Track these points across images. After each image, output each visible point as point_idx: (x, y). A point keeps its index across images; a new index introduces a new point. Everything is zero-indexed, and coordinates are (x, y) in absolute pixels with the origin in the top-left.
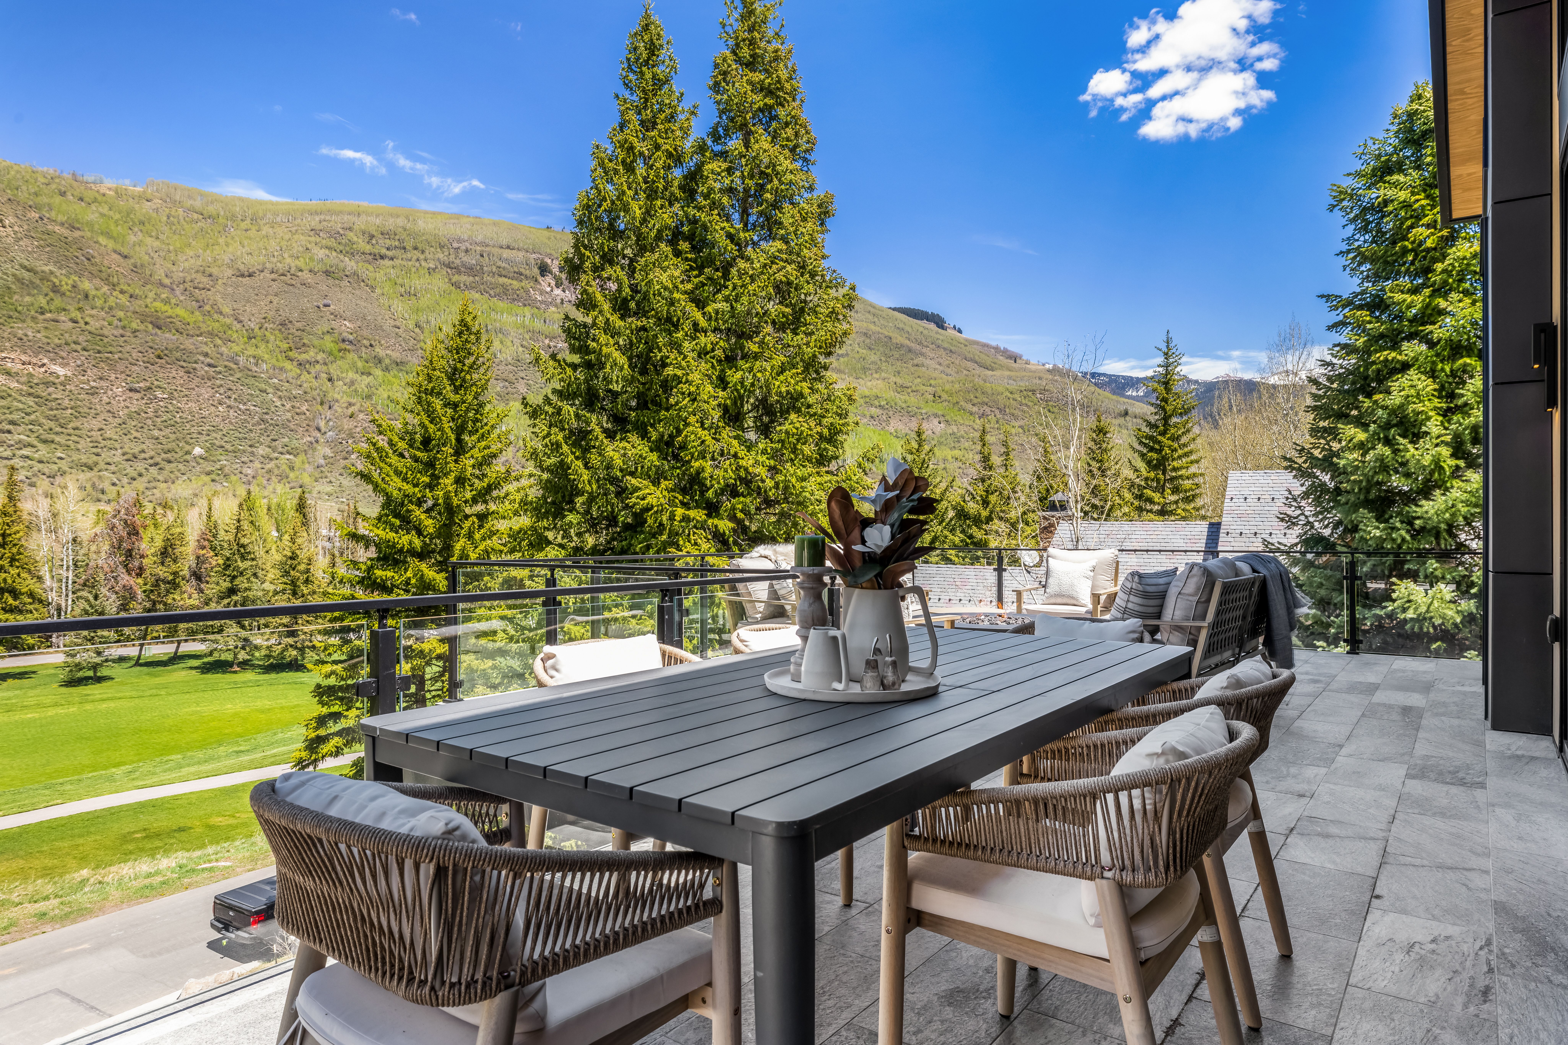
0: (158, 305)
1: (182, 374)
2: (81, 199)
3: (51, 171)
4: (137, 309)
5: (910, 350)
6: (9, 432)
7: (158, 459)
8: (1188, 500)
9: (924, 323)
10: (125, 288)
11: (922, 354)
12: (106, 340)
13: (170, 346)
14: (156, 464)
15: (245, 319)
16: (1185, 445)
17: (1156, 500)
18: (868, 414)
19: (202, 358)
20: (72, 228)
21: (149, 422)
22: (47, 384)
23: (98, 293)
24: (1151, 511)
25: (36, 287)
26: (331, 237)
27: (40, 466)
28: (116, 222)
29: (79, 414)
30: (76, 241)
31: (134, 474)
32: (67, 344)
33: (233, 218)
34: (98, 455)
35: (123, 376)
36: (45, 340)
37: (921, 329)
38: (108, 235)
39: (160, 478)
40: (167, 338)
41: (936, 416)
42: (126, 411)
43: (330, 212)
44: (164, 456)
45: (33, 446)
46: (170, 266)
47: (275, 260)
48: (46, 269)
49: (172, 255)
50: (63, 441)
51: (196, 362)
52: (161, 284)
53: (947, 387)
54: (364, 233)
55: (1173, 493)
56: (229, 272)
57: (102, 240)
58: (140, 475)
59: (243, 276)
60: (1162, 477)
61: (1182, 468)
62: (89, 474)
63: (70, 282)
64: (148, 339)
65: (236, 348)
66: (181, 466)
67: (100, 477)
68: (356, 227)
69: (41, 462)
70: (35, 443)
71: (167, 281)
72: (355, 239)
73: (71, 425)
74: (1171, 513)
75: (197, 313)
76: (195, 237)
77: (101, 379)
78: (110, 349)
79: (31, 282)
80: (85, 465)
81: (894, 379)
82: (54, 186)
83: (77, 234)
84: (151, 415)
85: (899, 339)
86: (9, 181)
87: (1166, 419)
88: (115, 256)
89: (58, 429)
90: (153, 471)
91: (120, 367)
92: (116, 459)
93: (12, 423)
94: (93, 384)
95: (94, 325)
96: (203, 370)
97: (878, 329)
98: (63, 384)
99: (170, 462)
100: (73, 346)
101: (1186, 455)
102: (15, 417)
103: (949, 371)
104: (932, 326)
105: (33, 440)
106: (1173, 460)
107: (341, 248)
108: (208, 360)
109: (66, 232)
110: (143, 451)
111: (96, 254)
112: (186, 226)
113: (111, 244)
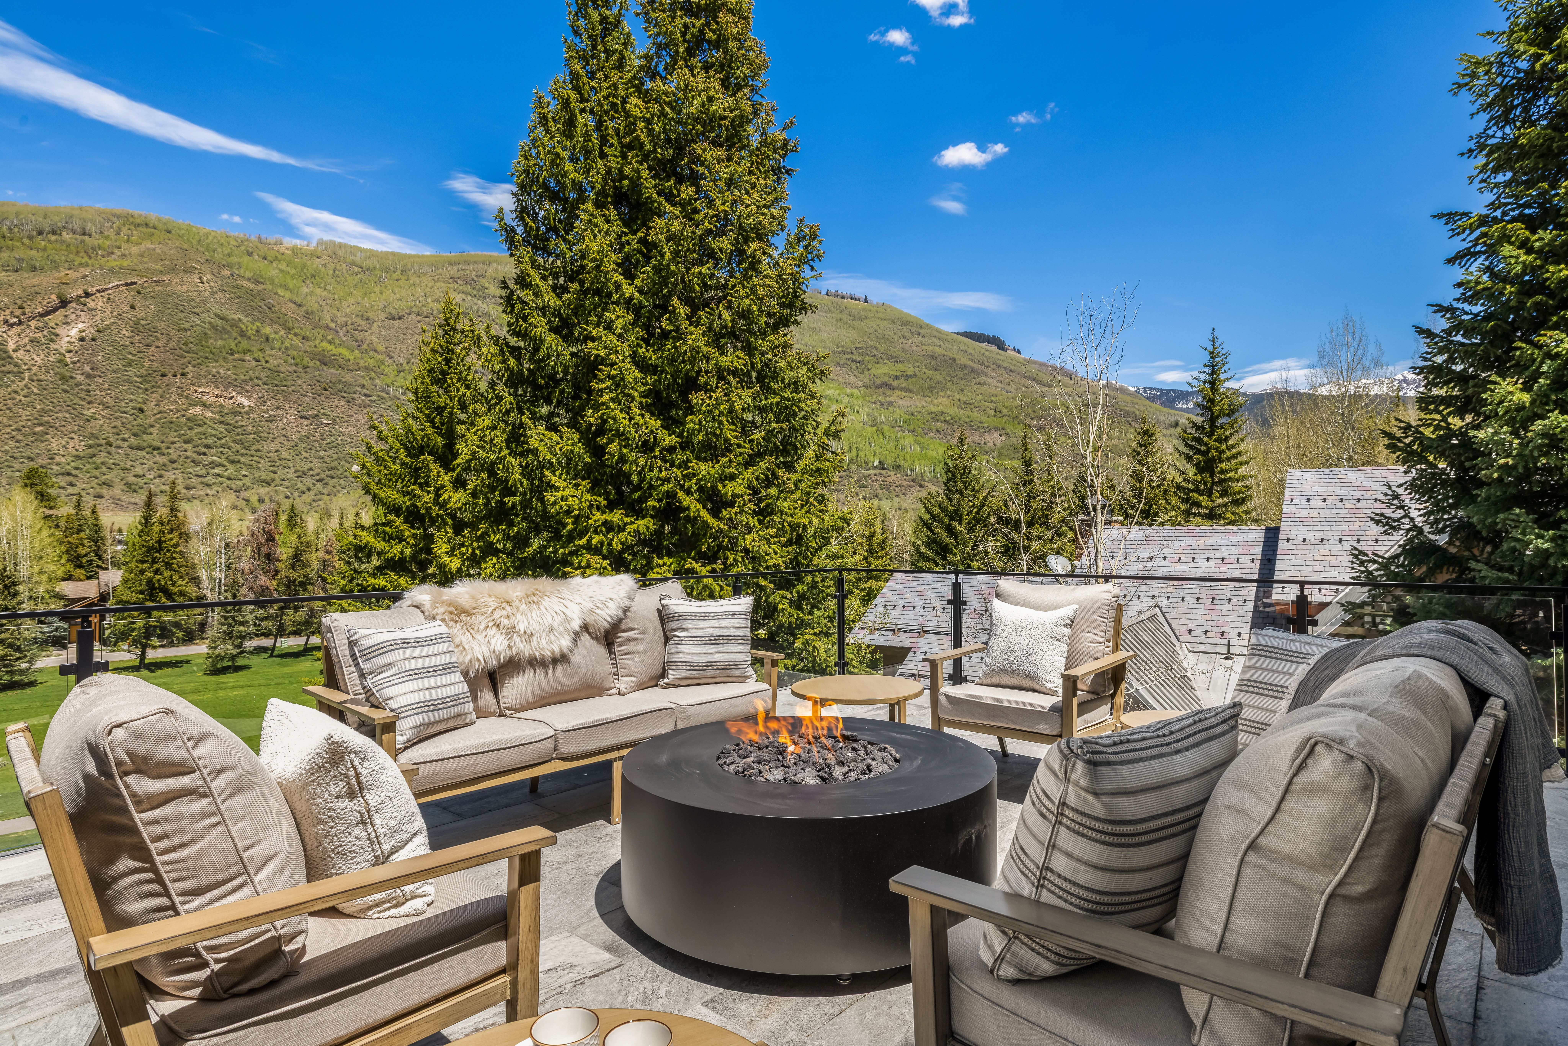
0: (325, 345)
1: (343, 403)
2: (265, 258)
3: (242, 236)
4: (308, 349)
5: (973, 370)
6: (204, 454)
7: (323, 476)
8: (1236, 503)
9: (986, 346)
10: (298, 331)
11: (984, 374)
12: (282, 375)
13: (334, 380)
14: (321, 480)
15: (395, 355)
16: (1233, 446)
17: (1204, 503)
18: (934, 428)
19: (359, 389)
20: (257, 282)
21: (316, 444)
22: (235, 413)
23: (277, 336)
24: (1199, 515)
25: (227, 332)
26: (467, 283)
27: (229, 482)
28: (293, 277)
29: (260, 439)
30: (259, 293)
31: (304, 489)
32: (251, 379)
33: (387, 270)
34: (275, 472)
35: (296, 406)
36: (234, 377)
37: (983, 351)
38: (285, 287)
39: (325, 491)
40: (330, 373)
41: (996, 429)
42: (298, 435)
43: (467, 262)
44: (328, 472)
45: (224, 466)
46: (335, 312)
47: (420, 304)
48: (236, 317)
49: (337, 302)
50: (247, 462)
51: (355, 393)
52: (328, 327)
53: (1007, 403)
54: (494, 279)
55: (1221, 496)
56: (383, 316)
57: (281, 292)
58: (309, 489)
59: (394, 319)
60: (1209, 480)
61: (1230, 470)
62: (267, 489)
63: (255, 328)
64: (316, 374)
65: (388, 381)
66: (341, 481)
67: (276, 491)
68: (488, 274)
69: (229, 479)
70: (225, 463)
71: (333, 325)
72: (487, 285)
73: (254, 447)
74: (1220, 517)
75: (357, 351)
76: (356, 286)
77: (278, 408)
78: (285, 383)
79: (224, 329)
80: (265, 481)
81: (958, 397)
82: (243, 248)
83: (261, 287)
84: (318, 438)
85: (964, 360)
86: (208, 245)
87: (1213, 420)
88: (291, 305)
89: (243, 451)
90: (319, 485)
91: (294, 398)
92: (289, 476)
93: (207, 446)
94: (271, 413)
95: (273, 362)
96: (360, 399)
97: (943, 352)
98: (247, 413)
99: (332, 478)
100: (256, 381)
101: (1235, 456)
102: (209, 441)
103: (1009, 388)
104: (993, 348)
105: (223, 461)
106: (1221, 462)
107: (475, 292)
108: (365, 391)
109: (251, 286)
110: (311, 469)
111: (275, 303)
112: (348, 278)
113: (288, 295)
